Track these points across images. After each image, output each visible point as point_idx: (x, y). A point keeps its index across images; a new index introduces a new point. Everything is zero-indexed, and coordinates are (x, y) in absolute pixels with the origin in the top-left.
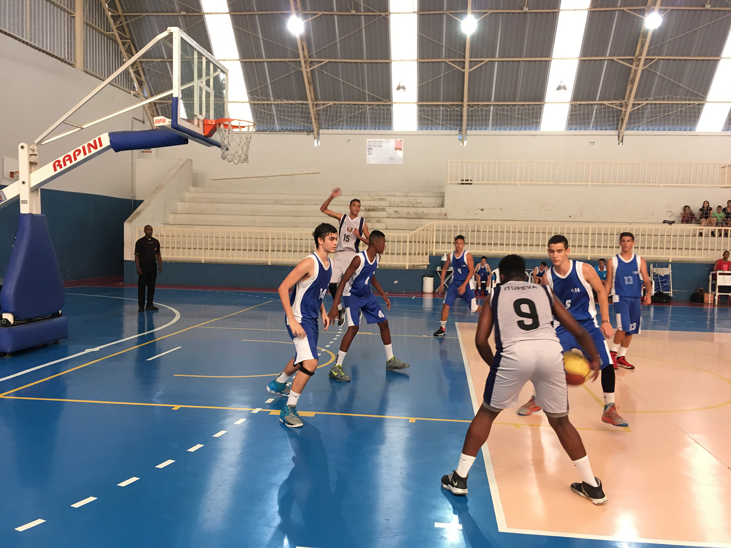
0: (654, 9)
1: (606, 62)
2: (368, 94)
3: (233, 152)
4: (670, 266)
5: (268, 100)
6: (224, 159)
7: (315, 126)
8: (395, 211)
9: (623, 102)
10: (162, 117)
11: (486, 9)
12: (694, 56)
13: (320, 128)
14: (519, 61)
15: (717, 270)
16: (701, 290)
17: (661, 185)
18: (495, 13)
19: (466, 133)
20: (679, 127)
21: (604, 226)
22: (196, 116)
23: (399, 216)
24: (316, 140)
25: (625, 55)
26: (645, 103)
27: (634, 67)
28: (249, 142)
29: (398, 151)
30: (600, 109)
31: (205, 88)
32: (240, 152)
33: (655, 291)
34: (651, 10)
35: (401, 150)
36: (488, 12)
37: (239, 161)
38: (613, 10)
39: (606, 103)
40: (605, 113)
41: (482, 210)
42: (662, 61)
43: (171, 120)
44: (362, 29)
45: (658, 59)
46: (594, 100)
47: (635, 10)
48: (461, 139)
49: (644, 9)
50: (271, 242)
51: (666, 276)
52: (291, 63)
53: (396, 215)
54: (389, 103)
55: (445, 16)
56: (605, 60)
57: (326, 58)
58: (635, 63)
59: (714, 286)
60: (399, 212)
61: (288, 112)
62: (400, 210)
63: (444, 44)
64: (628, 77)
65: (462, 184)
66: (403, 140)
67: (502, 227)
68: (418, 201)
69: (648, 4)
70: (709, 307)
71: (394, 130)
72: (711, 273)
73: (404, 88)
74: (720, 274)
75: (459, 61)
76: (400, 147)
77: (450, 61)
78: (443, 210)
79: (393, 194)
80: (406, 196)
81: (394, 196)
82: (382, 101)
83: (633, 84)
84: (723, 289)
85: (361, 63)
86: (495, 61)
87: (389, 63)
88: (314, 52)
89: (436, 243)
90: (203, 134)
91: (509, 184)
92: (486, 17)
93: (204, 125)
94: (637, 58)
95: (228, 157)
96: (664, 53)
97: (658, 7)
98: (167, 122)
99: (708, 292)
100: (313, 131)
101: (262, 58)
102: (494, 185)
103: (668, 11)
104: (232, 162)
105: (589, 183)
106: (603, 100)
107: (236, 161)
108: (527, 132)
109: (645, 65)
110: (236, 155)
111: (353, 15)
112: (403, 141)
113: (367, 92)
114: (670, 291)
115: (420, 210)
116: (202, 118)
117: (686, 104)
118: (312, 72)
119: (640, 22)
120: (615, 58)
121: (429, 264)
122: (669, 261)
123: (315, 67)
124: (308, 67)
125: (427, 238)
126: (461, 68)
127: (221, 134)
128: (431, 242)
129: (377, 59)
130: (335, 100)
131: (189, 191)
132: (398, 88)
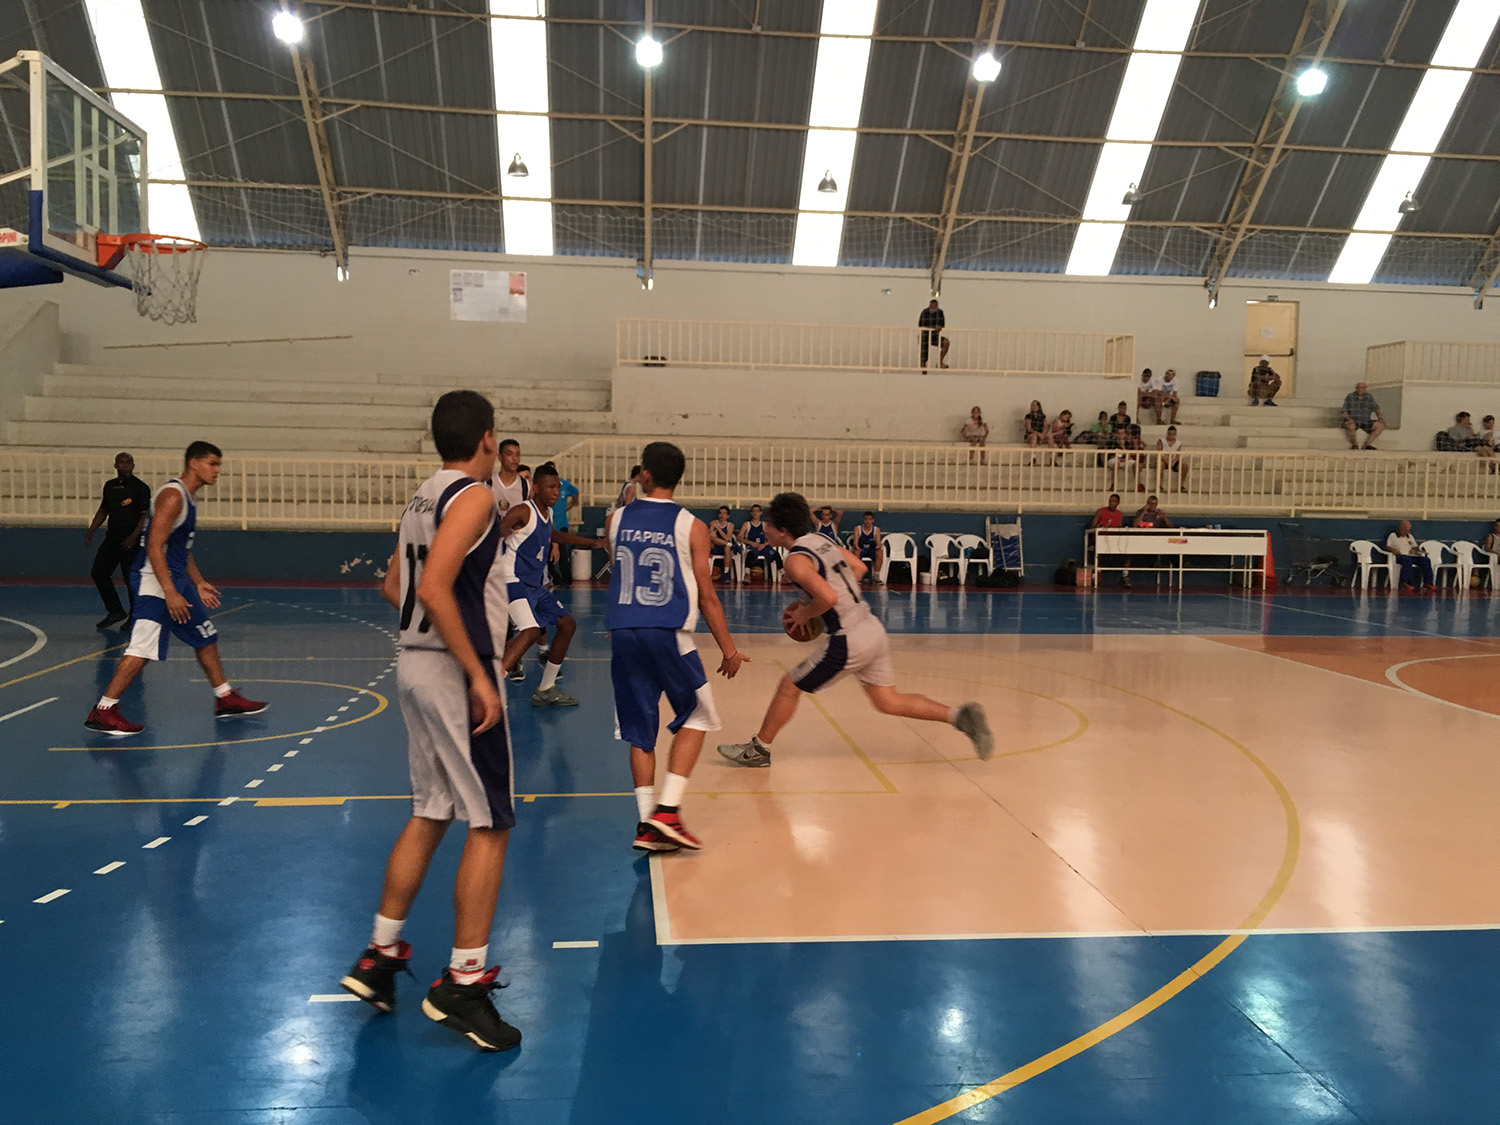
0: (986, 45)
1: (906, 139)
2: (450, 178)
3: (163, 301)
4: (1019, 520)
5: (231, 180)
6: (143, 314)
7: (337, 238)
8: (515, 419)
9: (939, 216)
10: (8, 231)
11: (681, 22)
12: (1059, 135)
13: (347, 244)
14: (747, 128)
15: (1096, 527)
16: (1071, 563)
17: (1006, 372)
18: (699, 31)
19: (651, 263)
20: (1036, 267)
21: (905, 448)
22: (81, 227)
23: (521, 427)
24: (340, 269)
25: (939, 129)
26: (977, 219)
27: (955, 152)
28: (197, 281)
29: (516, 295)
30: (901, 228)
31: (97, 171)
32: (177, 301)
33: (994, 566)
34: (983, 47)
35: (522, 293)
36: (684, 29)
37: (175, 320)
38: (916, 42)
39: (909, 216)
40: (909, 235)
41: (685, 416)
42: (1004, 142)
43: (27, 237)
44: (432, 43)
45: (998, 138)
46: (887, 209)
47: (954, 45)
48: (641, 275)
49: (970, 43)
50: (248, 482)
51: (1012, 538)
52: (279, 105)
53: (514, 427)
54: (495, 198)
55: (601, 30)
56: (904, 135)
57: (356, 98)
58: (957, 144)
59: (1092, 553)
60: (521, 419)
61: (276, 209)
62: (523, 415)
63: (601, 85)
64: (946, 170)
65: (647, 365)
66: (525, 274)
67: (722, 451)
68: (558, 397)
69: (977, 35)
70: (1085, 593)
71: (508, 252)
72: (1088, 531)
73: (524, 169)
74: (1101, 533)
75: (633, 122)
76: (521, 288)
77: (614, 121)
78: (609, 417)
79: (506, 383)
80: (534, 388)
81: (511, 387)
82: (479, 192)
83: (954, 182)
84: (1106, 559)
85: (430, 112)
86: (701, 126)
87: (492, 116)
88: (331, 85)
89: (596, 481)
90: (96, 264)
91: (735, 367)
92: (681, 37)
93: (97, 245)
94: (960, 134)
95: (152, 311)
96: (1008, 129)
97: (993, 41)
98: (20, 240)
99: (1082, 566)
100: (334, 250)
101: (215, 90)
102: (706, 367)
103: (1012, 50)
104: (161, 319)
105: (881, 368)
106: (904, 211)
107: (171, 320)
108: (769, 267)
109: (974, 147)
110: (170, 307)
111: (413, 14)
112: (525, 278)
113: (446, 172)
114: (1019, 566)
115: (563, 417)
116: (93, 230)
117: (1049, 223)
118: (327, 124)
119: (964, 68)
120: (922, 133)
121: (583, 523)
122: (1017, 511)
123: (334, 115)
124: (318, 114)
125: (577, 471)
126: (637, 134)
127: (136, 264)
128: (586, 480)
129: (465, 107)
130: (379, 187)
131: (51, 373)
132: (513, 168)
